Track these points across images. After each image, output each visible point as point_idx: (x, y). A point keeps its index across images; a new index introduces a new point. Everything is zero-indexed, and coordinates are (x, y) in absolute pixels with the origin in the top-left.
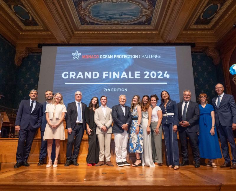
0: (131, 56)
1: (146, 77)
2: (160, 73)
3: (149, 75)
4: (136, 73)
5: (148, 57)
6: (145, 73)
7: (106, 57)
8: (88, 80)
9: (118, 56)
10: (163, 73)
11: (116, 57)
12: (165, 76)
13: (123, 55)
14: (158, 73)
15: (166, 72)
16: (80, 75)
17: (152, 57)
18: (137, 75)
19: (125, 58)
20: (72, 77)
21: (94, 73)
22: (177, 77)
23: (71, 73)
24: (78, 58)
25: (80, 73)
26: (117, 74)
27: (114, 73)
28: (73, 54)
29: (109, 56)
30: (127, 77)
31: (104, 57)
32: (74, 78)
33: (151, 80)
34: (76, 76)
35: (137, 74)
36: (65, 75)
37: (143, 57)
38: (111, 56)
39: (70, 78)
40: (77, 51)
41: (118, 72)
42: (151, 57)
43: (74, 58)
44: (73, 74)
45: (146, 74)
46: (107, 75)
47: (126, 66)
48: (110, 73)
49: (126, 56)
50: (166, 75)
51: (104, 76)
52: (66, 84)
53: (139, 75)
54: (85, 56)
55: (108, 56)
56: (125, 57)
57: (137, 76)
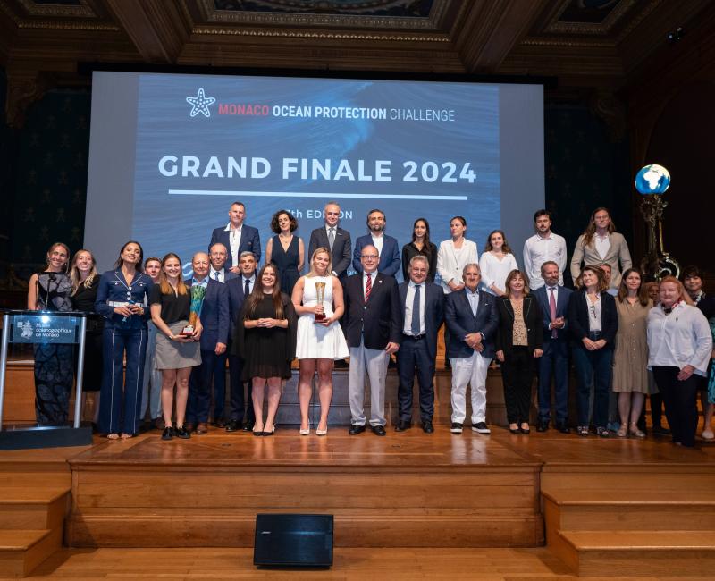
0: (366, 112)
1: (408, 178)
2: (449, 168)
3: (418, 174)
4: (379, 163)
5: (418, 116)
6: (406, 165)
7: (291, 111)
8: (236, 182)
9: (326, 112)
10: (459, 169)
11: (322, 113)
12: (463, 175)
13: (341, 109)
14: (444, 166)
15: (467, 165)
16: (214, 167)
17: (429, 117)
18: (382, 170)
19: (347, 117)
20: (190, 173)
21: (255, 161)
22: (498, 181)
23: (186, 159)
24: (207, 114)
25: (214, 160)
26: (324, 167)
27: (316, 163)
28: (190, 100)
29: (299, 108)
30: (352, 178)
31: (285, 111)
32: (196, 174)
33: (421, 187)
34: (201, 170)
35: (383, 167)
36: (169, 166)
37: (401, 116)
38: (305, 108)
39: (185, 174)
40: (201, 91)
41: (328, 162)
42: (424, 116)
43: (193, 114)
44: (191, 164)
45: (410, 167)
46: (295, 169)
47: (351, 141)
48: (304, 162)
49: (350, 113)
50: (467, 173)
51: (286, 171)
52: (171, 192)
53: (388, 171)
54: (227, 106)
55: (296, 110)
56: (347, 113)
57: (383, 175)
